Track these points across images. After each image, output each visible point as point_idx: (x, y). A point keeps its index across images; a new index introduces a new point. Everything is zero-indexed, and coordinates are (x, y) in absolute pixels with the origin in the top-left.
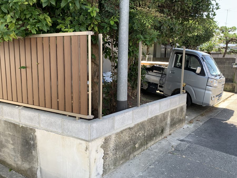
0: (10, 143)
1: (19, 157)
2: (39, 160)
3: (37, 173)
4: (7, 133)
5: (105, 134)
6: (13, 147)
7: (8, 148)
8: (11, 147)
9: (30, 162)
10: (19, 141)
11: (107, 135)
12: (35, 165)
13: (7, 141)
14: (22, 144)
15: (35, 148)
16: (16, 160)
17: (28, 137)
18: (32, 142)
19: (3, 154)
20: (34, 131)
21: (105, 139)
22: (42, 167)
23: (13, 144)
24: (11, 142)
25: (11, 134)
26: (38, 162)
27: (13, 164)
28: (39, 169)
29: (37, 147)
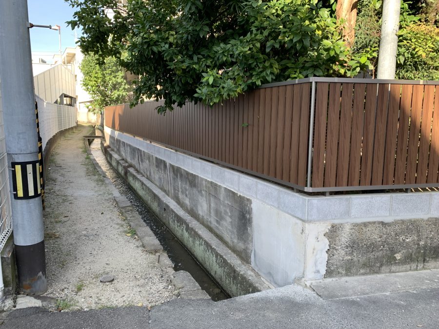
0: (228, 216)
1: (236, 233)
2: (253, 240)
3: (251, 256)
4: (226, 202)
5: (332, 219)
6: (230, 220)
7: (226, 221)
8: (229, 219)
9: (245, 242)
10: (236, 214)
11: (336, 222)
12: (250, 246)
13: (226, 213)
14: (239, 218)
15: (250, 223)
16: (233, 236)
17: (245, 209)
18: (248, 216)
19: (222, 229)
20: (251, 203)
21: (333, 227)
22: (256, 249)
23: (231, 217)
24: (229, 214)
25: (230, 204)
26: (252, 242)
27: (229, 242)
28: (253, 252)
29: (252, 222)
